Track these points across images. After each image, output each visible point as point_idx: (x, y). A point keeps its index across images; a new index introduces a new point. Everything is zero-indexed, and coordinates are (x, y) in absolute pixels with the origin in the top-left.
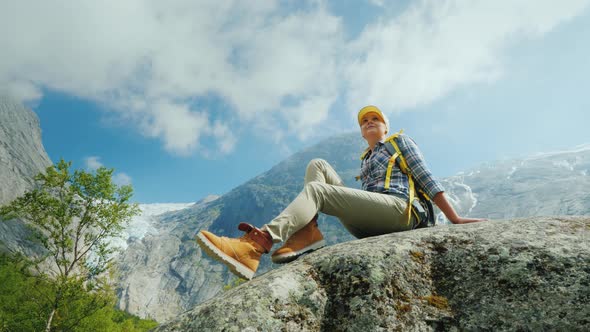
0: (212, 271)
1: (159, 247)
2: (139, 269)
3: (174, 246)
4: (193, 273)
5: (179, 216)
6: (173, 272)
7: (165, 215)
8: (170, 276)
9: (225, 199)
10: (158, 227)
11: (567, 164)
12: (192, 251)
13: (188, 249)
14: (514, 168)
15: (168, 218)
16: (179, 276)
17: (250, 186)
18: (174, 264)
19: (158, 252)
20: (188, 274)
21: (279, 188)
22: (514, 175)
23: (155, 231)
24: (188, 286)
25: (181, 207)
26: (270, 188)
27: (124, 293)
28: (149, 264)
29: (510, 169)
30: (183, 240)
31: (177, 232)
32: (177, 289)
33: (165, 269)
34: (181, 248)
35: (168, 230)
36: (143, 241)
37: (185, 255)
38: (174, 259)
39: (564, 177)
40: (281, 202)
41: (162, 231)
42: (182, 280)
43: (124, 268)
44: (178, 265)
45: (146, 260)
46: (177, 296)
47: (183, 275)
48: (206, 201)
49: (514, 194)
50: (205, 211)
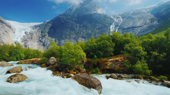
0: (52, 40)
1: (35, 34)
2: (30, 40)
3: (39, 34)
4: (46, 41)
5: (39, 26)
6: (40, 41)
7: (35, 26)
8: (40, 42)
9: (52, 21)
10: (33, 29)
11: (145, 11)
12: (45, 35)
13: (44, 35)
14: (132, 12)
15: (36, 27)
16: (42, 42)
17: (59, 17)
18: (40, 39)
19: (35, 36)
20: (45, 41)
21: (68, 17)
22: (132, 14)
23: (33, 30)
24: (45, 44)
26: (65, 17)
27: (27, 47)
28: (33, 39)
30: (42, 32)
31: (39, 30)
32: (42, 45)
33: (38, 40)
34: (41, 34)
35: (37, 30)
36: (30, 33)
37: (43, 36)
38: (40, 38)
39: (145, 14)
40: (69, 21)
41: (35, 30)
42: (43, 43)
43: (26, 40)
44: (42, 39)
45: (32, 38)
46: (43, 47)
47: (43, 42)
48: (46, 22)
49: (132, 18)
50: (47, 24)
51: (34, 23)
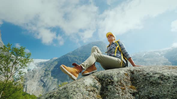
0: (54, 81)
1: (38, 73)
2: (30, 79)
3: (42, 73)
4: (48, 81)
5: (45, 63)
6: (42, 81)
7: (40, 62)
8: (40, 82)
9: (59, 59)
10: (37, 66)
11: (159, 54)
12: (48, 74)
13: (47, 74)
14: (145, 54)
15: (41, 64)
16: (43, 82)
17: (67, 55)
18: (42, 78)
19: (37, 74)
20: (46, 81)
21: (76, 56)
22: (144, 56)
23: (37, 68)
24: (46, 85)
25: (45, 60)
26: (73, 56)
27: (25, 86)
28: (34, 78)
29: (143, 54)
30: (45, 71)
31: (44, 68)
32: (42, 86)
33: (39, 80)
34: (45, 73)
35: (41, 68)
36: (33, 70)
37: (46, 75)
38: (42, 77)
39: (158, 57)
40: (77, 61)
41: (39, 68)
42: (44, 83)
43: (26, 79)
44: (43, 78)
45: (33, 76)
46: (42, 88)
47: (45, 82)
48: (53, 59)
49: (144, 61)
50: (53, 62)
51: (40, 60)
